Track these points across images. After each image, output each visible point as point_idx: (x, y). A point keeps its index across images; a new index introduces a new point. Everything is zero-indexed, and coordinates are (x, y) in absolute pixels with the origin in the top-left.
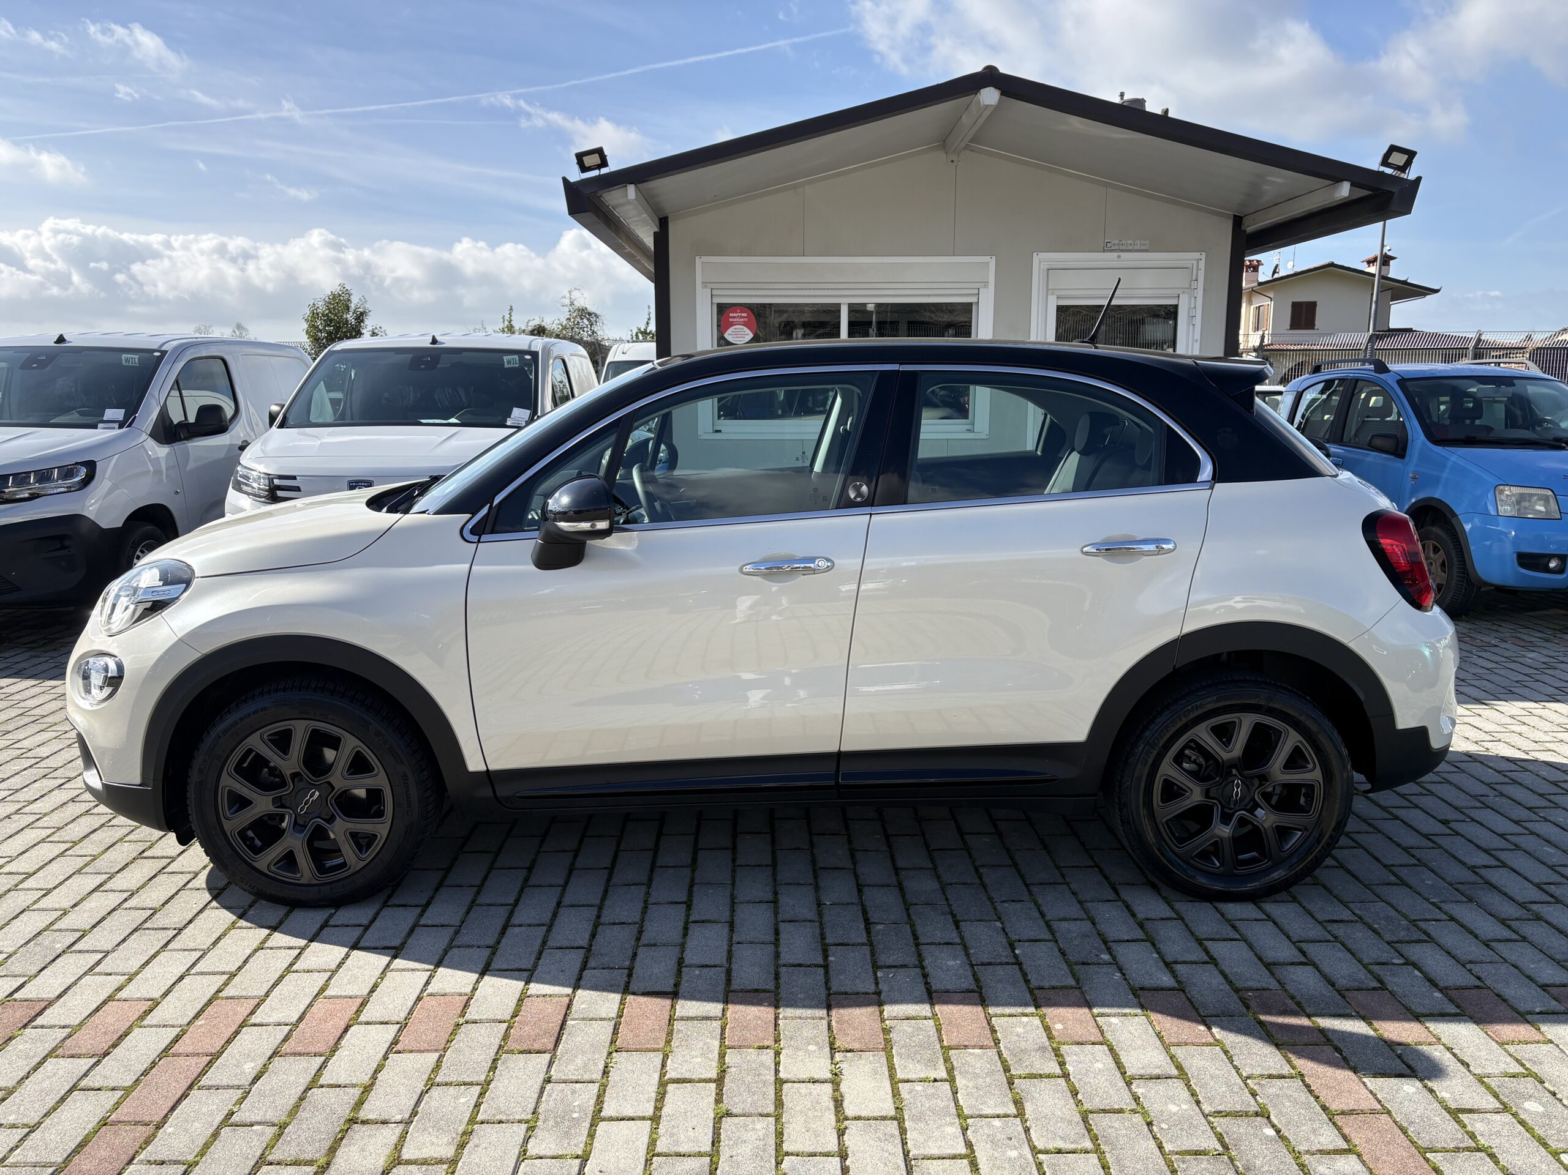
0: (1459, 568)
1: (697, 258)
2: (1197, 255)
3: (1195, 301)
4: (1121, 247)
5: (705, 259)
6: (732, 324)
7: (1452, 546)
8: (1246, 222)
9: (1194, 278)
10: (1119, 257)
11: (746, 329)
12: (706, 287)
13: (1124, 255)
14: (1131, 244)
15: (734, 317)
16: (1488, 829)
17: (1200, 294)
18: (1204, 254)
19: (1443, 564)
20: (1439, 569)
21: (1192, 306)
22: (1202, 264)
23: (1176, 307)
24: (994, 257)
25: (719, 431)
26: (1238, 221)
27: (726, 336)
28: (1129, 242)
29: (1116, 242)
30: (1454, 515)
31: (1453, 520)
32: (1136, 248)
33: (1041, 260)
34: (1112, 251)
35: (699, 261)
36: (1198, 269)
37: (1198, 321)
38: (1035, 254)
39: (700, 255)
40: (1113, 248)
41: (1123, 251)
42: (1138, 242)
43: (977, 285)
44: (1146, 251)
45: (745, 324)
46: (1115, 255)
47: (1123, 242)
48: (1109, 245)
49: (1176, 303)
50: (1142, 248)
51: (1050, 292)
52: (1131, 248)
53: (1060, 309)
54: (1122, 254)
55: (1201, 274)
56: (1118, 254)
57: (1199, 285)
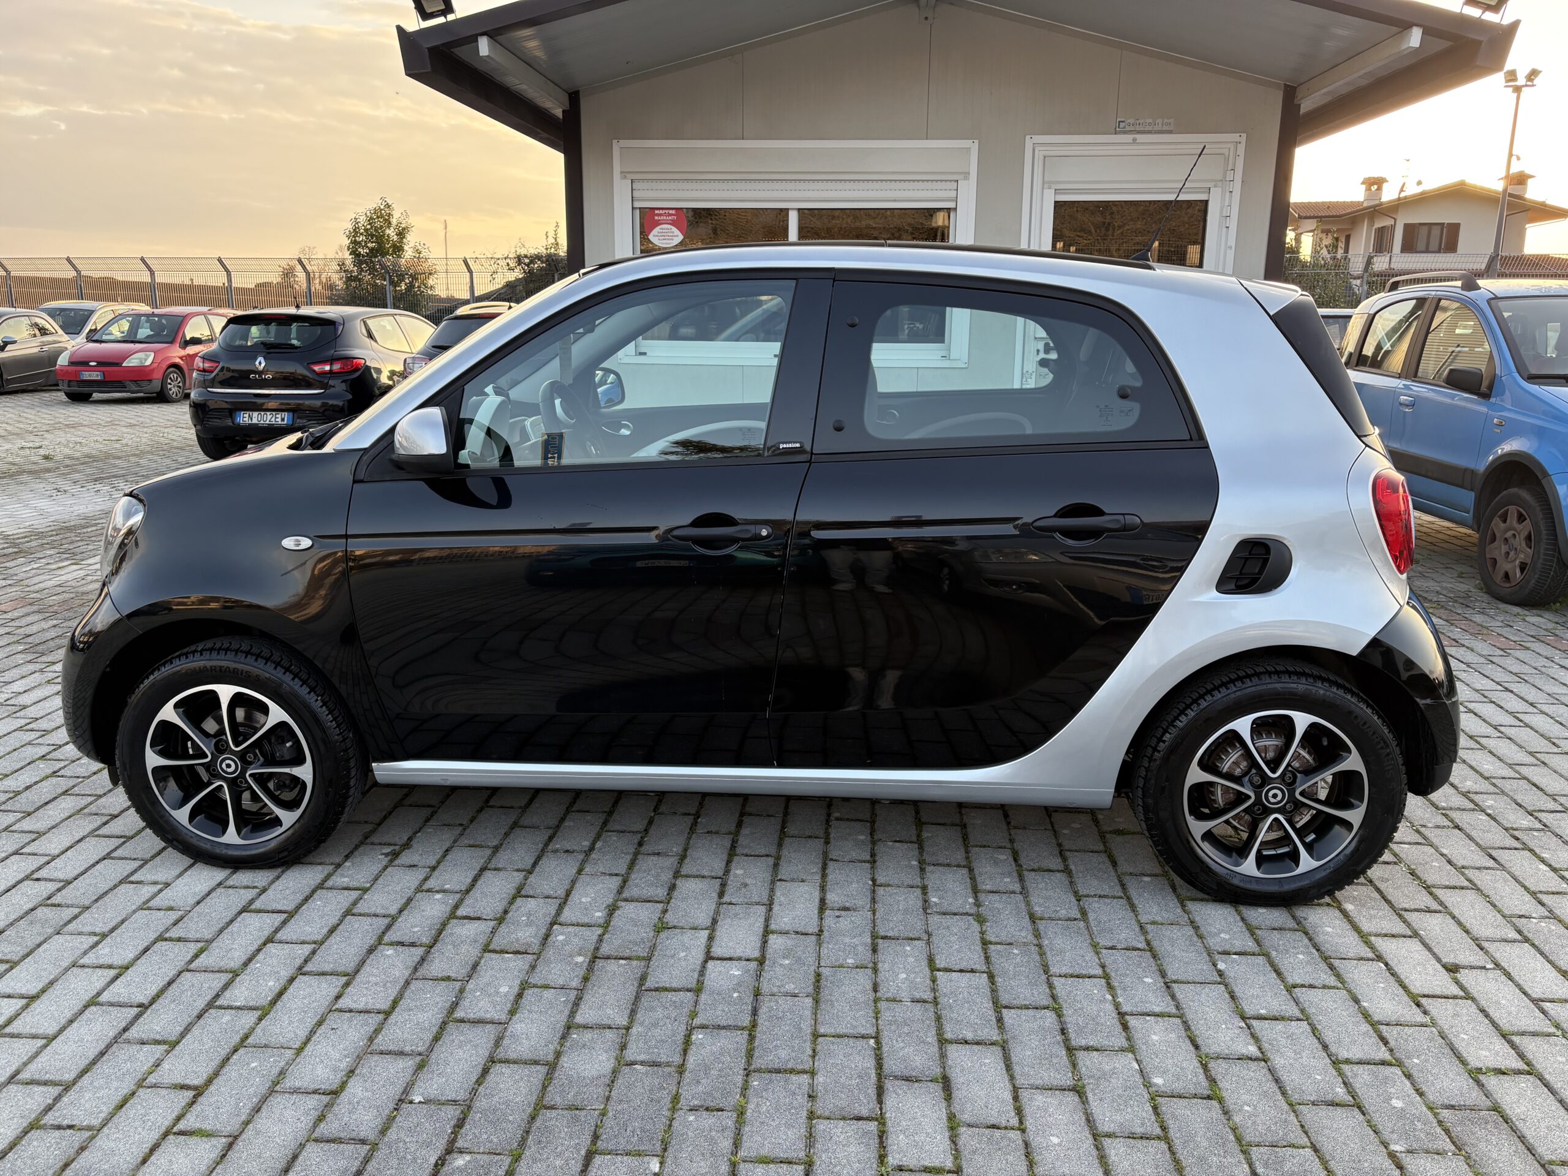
0: (1547, 544)
1: (615, 141)
2: (1235, 137)
3: (1231, 197)
4: (1138, 128)
5: (624, 143)
6: (658, 223)
7: (1540, 516)
8: (1300, 93)
9: (1230, 168)
10: (1134, 140)
11: (674, 229)
12: (625, 177)
13: (1141, 138)
14: (1150, 124)
15: (660, 215)
16: (1518, 986)
17: (1237, 188)
18: (1244, 135)
19: (1528, 538)
20: (1524, 544)
21: (1227, 203)
22: (1241, 149)
23: (1206, 203)
24: (976, 141)
25: (645, 354)
26: (1290, 94)
27: (651, 237)
28: (1148, 121)
29: (1131, 121)
30: (1546, 474)
31: (1544, 482)
32: (1156, 128)
33: (1036, 145)
34: (1125, 133)
35: (616, 146)
36: (1236, 156)
37: (1233, 223)
38: (1028, 137)
39: (618, 138)
40: (1128, 128)
41: (1139, 132)
42: (1159, 121)
43: (955, 177)
44: (1170, 132)
45: (674, 223)
46: (1128, 138)
47: (1141, 121)
48: (1122, 125)
49: (1206, 198)
50: (1165, 128)
51: (1046, 186)
52: (1150, 128)
53: (1059, 207)
54: (1138, 136)
55: (1240, 161)
56: (1133, 136)
57: (1237, 175)
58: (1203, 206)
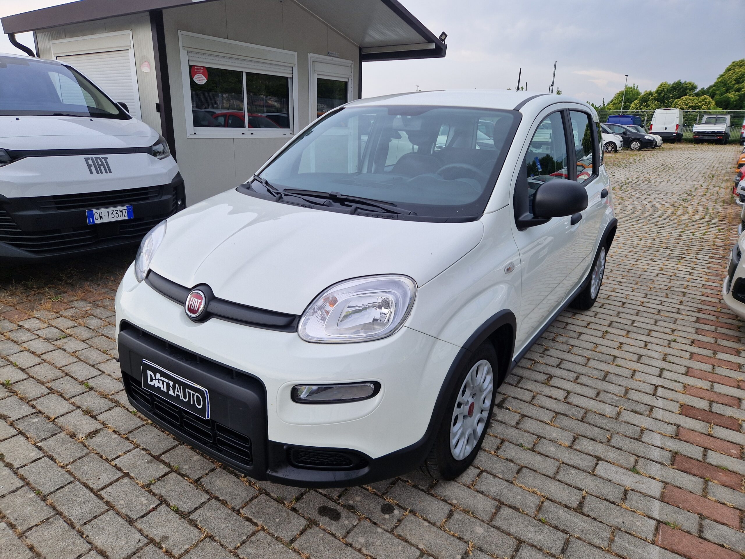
2: (351, 62)
3: (352, 81)
5: (182, 32)
6: (196, 73)
8: (362, 47)
9: (352, 72)
11: (203, 76)
12: (184, 49)
15: (197, 69)
17: (353, 77)
18: (353, 62)
21: (351, 83)
22: (353, 65)
24: (297, 53)
26: (360, 50)
27: (194, 79)
29: (331, 52)
32: (336, 56)
33: (312, 56)
34: (330, 56)
35: (180, 34)
36: (352, 68)
37: (352, 90)
38: (309, 54)
39: (180, 30)
40: (331, 55)
42: (337, 53)
43: (292, 66)
44: (339, 58)
45: (202, 73)
47: (333, 53)
48: (329, 53)
49: (347, 81)
50: (338, 56)
51: (314, 72)
52: (335, 55)
53: (318, 80)
54: (333, 58)
55: (353, 69)
56: (332, 57)
57: (352, 74)
58: (346, 83)
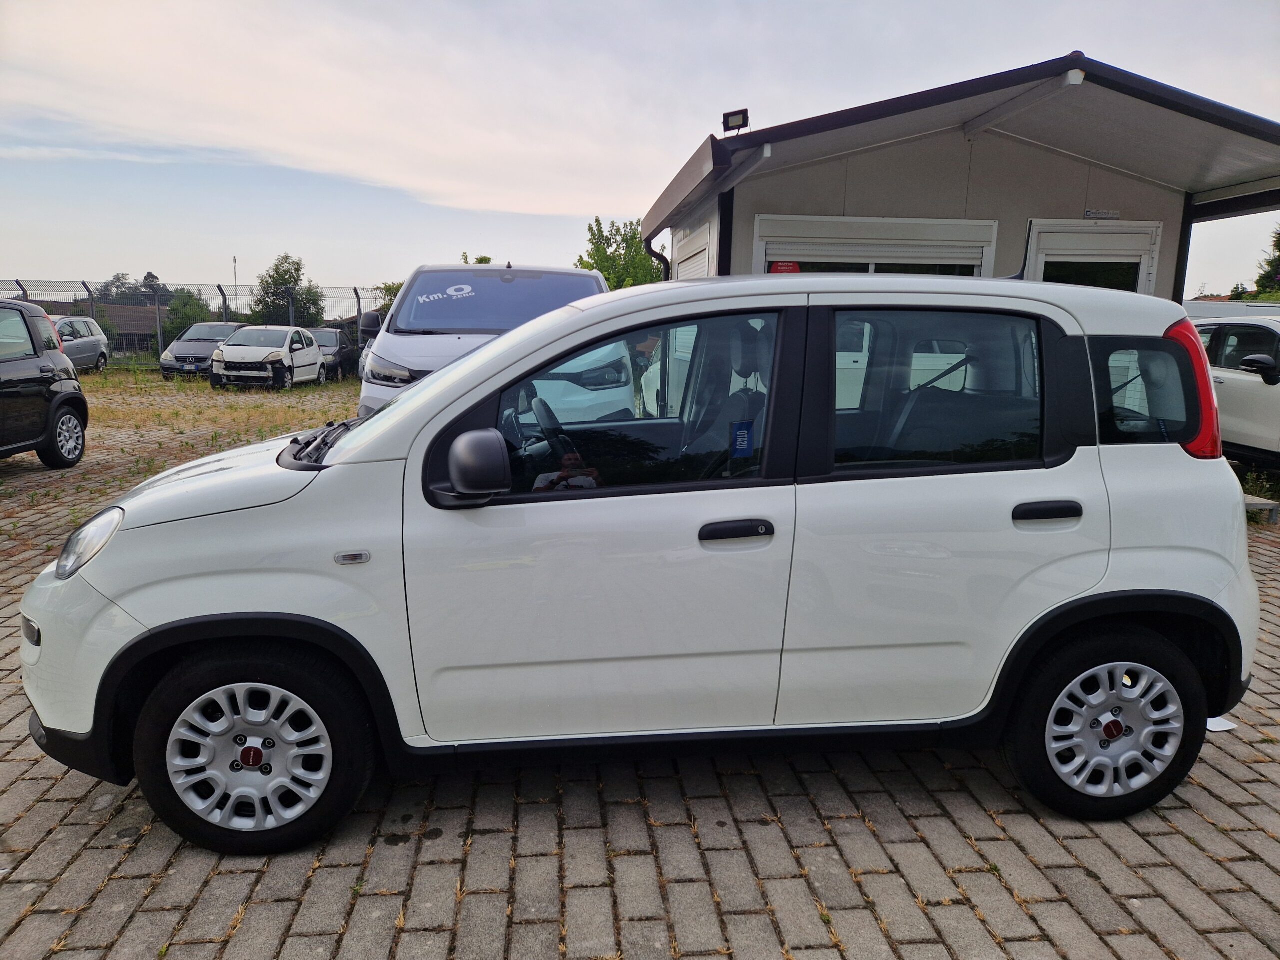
1: (756, 216)
2: (1157, 224)
3: (1153, 261)
4: (1098, 216)
5: (763, 217)
8: (1194, 198)
9: (1153, 242)
10: (1096, 223)
12: (762, 240)
13: (1099, 222)
14: (1106, 213)
15: (782, 266)
17: (1156, 255)
18: (1162, 223)
21: (1151, 265)
22: (1160, 231)
23: (1139, 264)
24: (997, 222)
26: (1189, 198)
28: (1104, 212)
29: (1094, 211)
32: (1110, 216)
33: (1035, 225)
34: (1091, 219)
35: (757, 219)
36: (1157, 235)
37: (1155, 276)
38: (1030, 220)
39: (759, 214)
40: (1092, 216)
41: (1099, 219)
42: (1111, 212)
43: (982, 245)
44: (1118, 219)
46: (1093, 221)
47: (1100, 211)
48: (1089, 213)
49: (1139, 262)
51: (1042, 250)
52: (1104, 216)
53: (1049, 265)
55: (1159, 239)
56: (1095, 221)
57: (1157, 248)
